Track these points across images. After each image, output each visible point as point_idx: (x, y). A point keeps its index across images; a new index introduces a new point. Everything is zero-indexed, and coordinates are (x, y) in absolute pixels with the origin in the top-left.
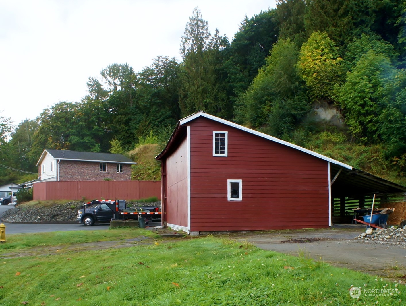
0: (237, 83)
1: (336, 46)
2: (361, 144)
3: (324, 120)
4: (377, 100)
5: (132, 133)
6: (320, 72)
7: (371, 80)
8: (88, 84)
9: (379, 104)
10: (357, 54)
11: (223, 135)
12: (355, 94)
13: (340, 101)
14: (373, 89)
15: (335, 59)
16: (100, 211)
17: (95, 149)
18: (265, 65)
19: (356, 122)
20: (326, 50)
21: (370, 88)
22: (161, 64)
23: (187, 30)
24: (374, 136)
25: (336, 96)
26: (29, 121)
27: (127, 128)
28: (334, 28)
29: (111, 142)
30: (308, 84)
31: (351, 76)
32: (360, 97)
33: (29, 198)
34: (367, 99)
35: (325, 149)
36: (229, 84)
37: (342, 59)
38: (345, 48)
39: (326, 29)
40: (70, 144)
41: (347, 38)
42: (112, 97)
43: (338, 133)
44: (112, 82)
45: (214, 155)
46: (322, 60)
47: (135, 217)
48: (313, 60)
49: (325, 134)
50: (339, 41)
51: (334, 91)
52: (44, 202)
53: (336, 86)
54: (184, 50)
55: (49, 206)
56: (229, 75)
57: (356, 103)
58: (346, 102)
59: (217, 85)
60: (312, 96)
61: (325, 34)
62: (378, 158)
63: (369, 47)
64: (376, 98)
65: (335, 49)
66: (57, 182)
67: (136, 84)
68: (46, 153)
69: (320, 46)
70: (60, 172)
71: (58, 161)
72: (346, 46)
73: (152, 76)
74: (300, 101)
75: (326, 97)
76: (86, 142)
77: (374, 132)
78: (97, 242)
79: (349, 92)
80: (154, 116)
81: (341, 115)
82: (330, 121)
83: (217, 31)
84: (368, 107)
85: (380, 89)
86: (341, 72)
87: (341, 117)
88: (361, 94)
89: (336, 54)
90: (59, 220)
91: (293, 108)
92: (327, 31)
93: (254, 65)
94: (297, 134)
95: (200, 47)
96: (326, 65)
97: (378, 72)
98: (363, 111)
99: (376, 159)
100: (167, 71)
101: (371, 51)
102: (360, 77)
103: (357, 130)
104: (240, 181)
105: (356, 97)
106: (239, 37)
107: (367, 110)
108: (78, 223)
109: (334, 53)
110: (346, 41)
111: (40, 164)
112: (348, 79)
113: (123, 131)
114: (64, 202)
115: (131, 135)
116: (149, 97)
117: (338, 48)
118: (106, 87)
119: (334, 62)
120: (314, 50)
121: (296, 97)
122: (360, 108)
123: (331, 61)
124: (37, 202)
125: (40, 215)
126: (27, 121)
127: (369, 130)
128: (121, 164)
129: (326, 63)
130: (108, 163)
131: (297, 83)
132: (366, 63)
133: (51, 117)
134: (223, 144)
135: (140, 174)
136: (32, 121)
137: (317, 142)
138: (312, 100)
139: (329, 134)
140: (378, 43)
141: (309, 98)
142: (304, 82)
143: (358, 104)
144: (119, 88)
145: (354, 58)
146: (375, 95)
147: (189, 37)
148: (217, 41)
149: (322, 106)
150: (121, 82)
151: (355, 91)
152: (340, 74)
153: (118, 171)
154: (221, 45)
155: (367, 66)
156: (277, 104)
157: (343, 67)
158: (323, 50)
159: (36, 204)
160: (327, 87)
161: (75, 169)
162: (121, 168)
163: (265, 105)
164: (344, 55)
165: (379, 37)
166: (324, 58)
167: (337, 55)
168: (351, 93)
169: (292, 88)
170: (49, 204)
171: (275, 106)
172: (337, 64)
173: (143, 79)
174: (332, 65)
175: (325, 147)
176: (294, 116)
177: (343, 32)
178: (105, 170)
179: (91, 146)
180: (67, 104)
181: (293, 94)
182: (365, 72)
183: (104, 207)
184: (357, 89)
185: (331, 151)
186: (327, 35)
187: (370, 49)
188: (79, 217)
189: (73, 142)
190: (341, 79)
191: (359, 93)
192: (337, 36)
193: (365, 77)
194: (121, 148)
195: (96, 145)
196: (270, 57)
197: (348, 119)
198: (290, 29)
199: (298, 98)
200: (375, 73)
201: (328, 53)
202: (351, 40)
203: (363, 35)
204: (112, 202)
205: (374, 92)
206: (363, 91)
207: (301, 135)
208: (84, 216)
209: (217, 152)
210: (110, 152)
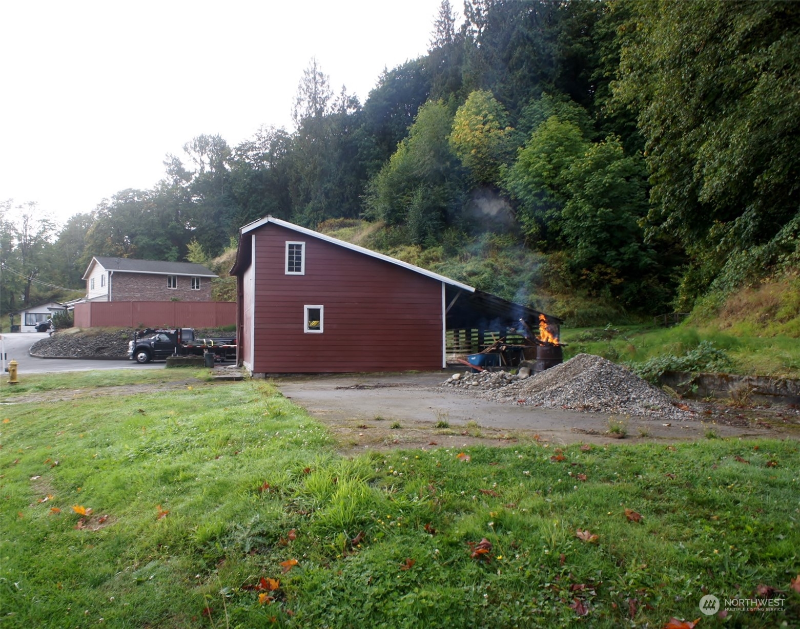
0: (371, 162)
1: (505, 110)
2: (537, 249)
3: (487, 215)
4: (560, 187)
5: (223, 232)
6: (480, 147)
7: (551, 160)
8: (165, 163)
9: (563, 193)
10: (534, 122)
11: (299, 247)
12: (528, 179)
13: (509, 188)
14: (554, 171)
15: (504, 129)
16: (159, 343)
17: (171, 254)
18: (407, 136)
19: (530, 218)
20: (490, 117)
21: (549, 170)
22: (264, 134)
23: (300, 87)
24: (557, 239)
25: (503, 182)
26: (83, 214)
27: (216, 225)
28: (502, 85)
29: (189, 246)
30: (465, 164)
31: (524, 153)
32: (536, 183)
33: (69, 324)
34: (545, 186)
35: (486, 257)
36: (360, 162)
37: (513, 129)
38: (518, 113)
39: (492, 86)
40: (136, 247)
41: (521, 99)
42: (197, 180)
43: (506, 234)
44: (198, 160)
45: (287, 272)
46: (484, 130)
47: (200, 351)
48: (472, 131)
49: (487, 235)
50: (510, 103)
51: (501, 175)
52: (87, 329)
53: (503, 167)
54: (296, 116)
55: (93, 335)
56: (359, 150)
57: (531, 191)
58: (516, 190)
59: (344, 164)
60: (470, 181)
61: (490, 93)
62: (559, 270)
63: (552, 110)
64: (559, 185)
65: (503, 114)
66: (108, 302)
67: (231, 162)
68: (95, 263)
69: (481, 110)
70: (113, 289)
71: (110, 273)
72: (519, 110)
73: (252, 151)
74: (452, 189)
75: (490, 182)
76: (158, 244)
77: (557, 233)
78: (132, 385)
79: (520, 176)
80: (254, 208)
81: (511, 208)
82: (496, 217)
83: (344, 88)
84: (547, 197)
85: (563, 172)
86: (512, 147)
87: (511, 211)
88: (536, 179)
89: (505, 122)
90: (106, 354)
91: (443, 198)
92: (492, 90)
93: (396, 135)
94: (447, 235)
95: (319, 112)
96: (490, 137)
97: (561, 148)
98: (539, 204)
99: (556, 271)
100: (273, 145)
101: (553, 117)
102: (535, 155)
103: (532, 231)
104: (321, 307)
105: (529, 184)
106: (374, 95)
107: (545, 202)
108: (129, 360)
109: (502, 121)
110: (520, 103)
111: (88, 277)
112: (519, 157)
113: (210, 229)
114: (112, 330)
115: (222, 235)
116: (248, 181)
117: (507, 112)
118: (190, 166)
119: (501, 133)
120: (473, 116)
121: (448, 183)
122: (536, 198)
123: (496, 132)
124: (78, 330)
125: (81, 348)
126: (79, 216)
127: (550, 229)
128: (198, 278)
129: (490, 135)
130: (179, 276)
131: (448, 164)
132: (545, 134)
133: (110, 209)
134: (299, 259)
135: (228, 291)
136: (86, 214)
137: (475, 247)
138: (470, 186)
139: (493, 235)
140: (565, 106)
141: (466, 184)
142: (459, 162)
143: (533, 192)
144: (207, 169)
145: (530, 128)
146: (557, 181)
147: (302, 97)
148: (343, 102)
149: (484, 196)
150: (211, 160)
151: (529, 175)
152: (511, 150)
153: (193, 288)
154: (349, 107)
155: (547, 139)
156: (420, 192)
157: (514, 140)
158: (485, 116)
159: (77, 333)
160: (491, 168)
161: (133, 284)
162: (198, 283)
163: (404, 194)
164: (516, 123)
165: (566, 96)
166: (487, 127)
167: (507, 123)
168: (522, 178)
169: (441, 169)
170: (92, 333)
171: (417, 196)
172: (505, 135)
173: (241, 156)
174: (499, 138)
175: (486, 254)
176: (444, 211)
177: (515, 91)
178: (174, 286)
179: (165, 250)
180: (134, 191)
181: (443, 179)
182: (544, 147)
183: (165, 338)
184: (532, 172)
185: (494, 259)
186: (492, 95)
187: (552, 114)
188: (130, 351)
189: (141, 244)
190: (510, 156)
191: (534, 177)
192: (507, 97)
193: (543, 155)
194: (202, 254)
195: (173, 248)
196: (414, 125)
197: (521, 214)
198: (446, 85)
199: (450, 185)
200: (557, 150)
201: (492, 121)
202: (527, 102)
203: (544, 94)
204: (172, 332)
205: (556, 176)
206: (540, 175)
207: (453, 236)
208: (138, 350)
209: (290, 269)
210: (187, 261)
